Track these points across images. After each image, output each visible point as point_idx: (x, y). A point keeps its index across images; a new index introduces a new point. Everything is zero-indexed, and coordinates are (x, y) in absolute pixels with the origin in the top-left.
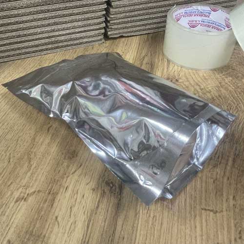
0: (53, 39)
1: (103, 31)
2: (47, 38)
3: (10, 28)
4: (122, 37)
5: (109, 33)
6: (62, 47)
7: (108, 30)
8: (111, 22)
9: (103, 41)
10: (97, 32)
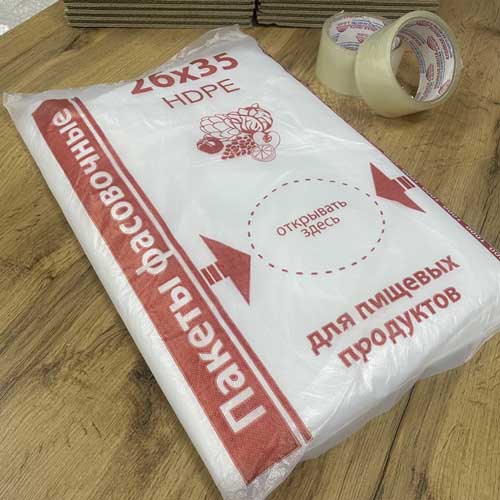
1: (251, 14)
2: (188, 9)
4: (274, 25)
8: (262, 4)
9: (251, 26)
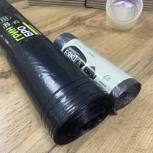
4: (92, 8)
7: (86, 3)
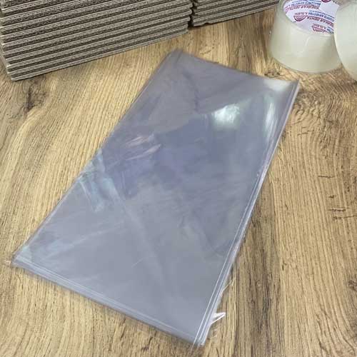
0: (137, 32)
1: (188, 19)
2: (132, 31)
3: (97, 22)
4: (207, 24)
5: (194, 21)
6: (145, 41)
7: (194, 17)
8: (198, 8)
9: (187, 31)
10: (182, 20)
